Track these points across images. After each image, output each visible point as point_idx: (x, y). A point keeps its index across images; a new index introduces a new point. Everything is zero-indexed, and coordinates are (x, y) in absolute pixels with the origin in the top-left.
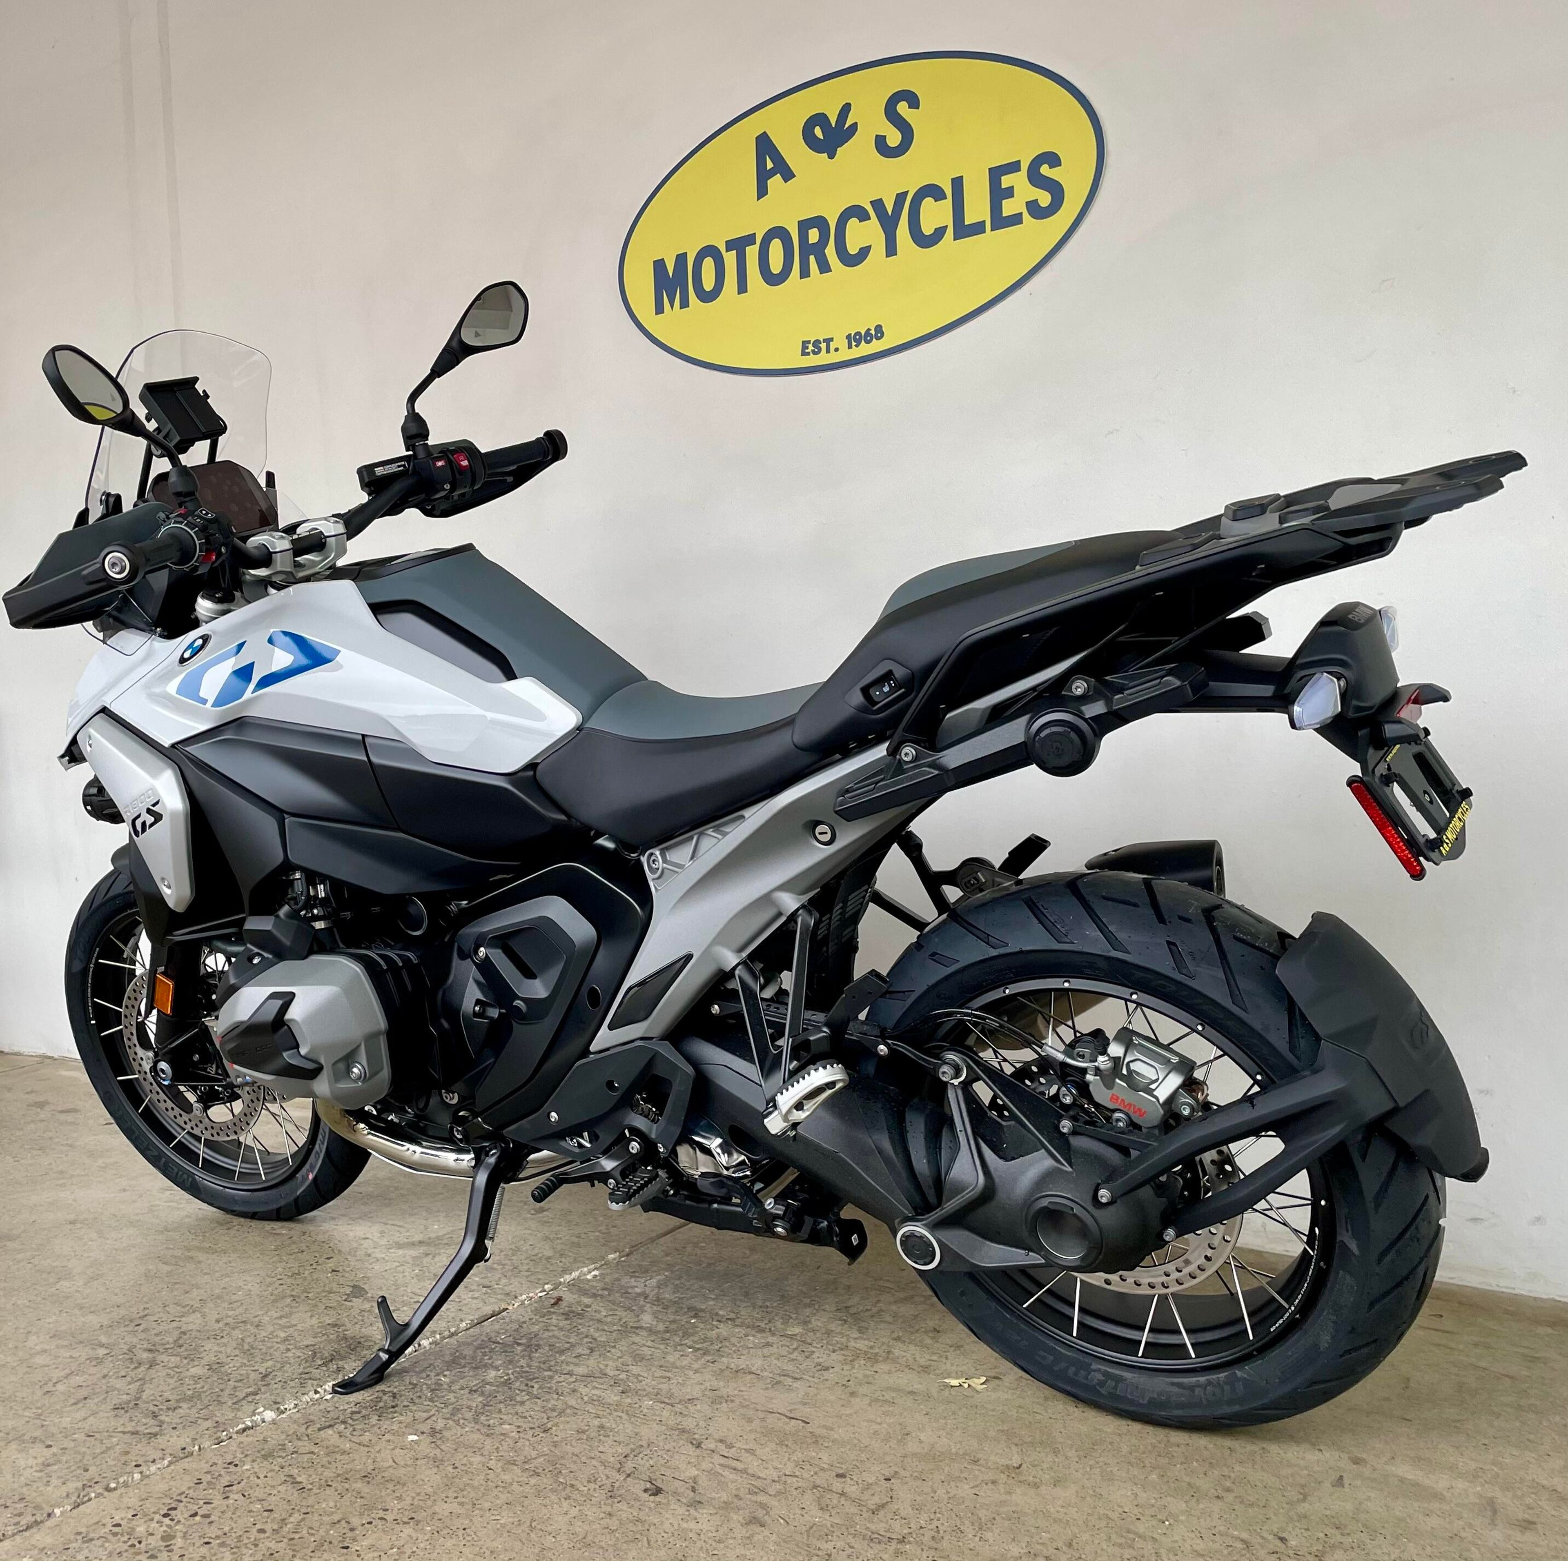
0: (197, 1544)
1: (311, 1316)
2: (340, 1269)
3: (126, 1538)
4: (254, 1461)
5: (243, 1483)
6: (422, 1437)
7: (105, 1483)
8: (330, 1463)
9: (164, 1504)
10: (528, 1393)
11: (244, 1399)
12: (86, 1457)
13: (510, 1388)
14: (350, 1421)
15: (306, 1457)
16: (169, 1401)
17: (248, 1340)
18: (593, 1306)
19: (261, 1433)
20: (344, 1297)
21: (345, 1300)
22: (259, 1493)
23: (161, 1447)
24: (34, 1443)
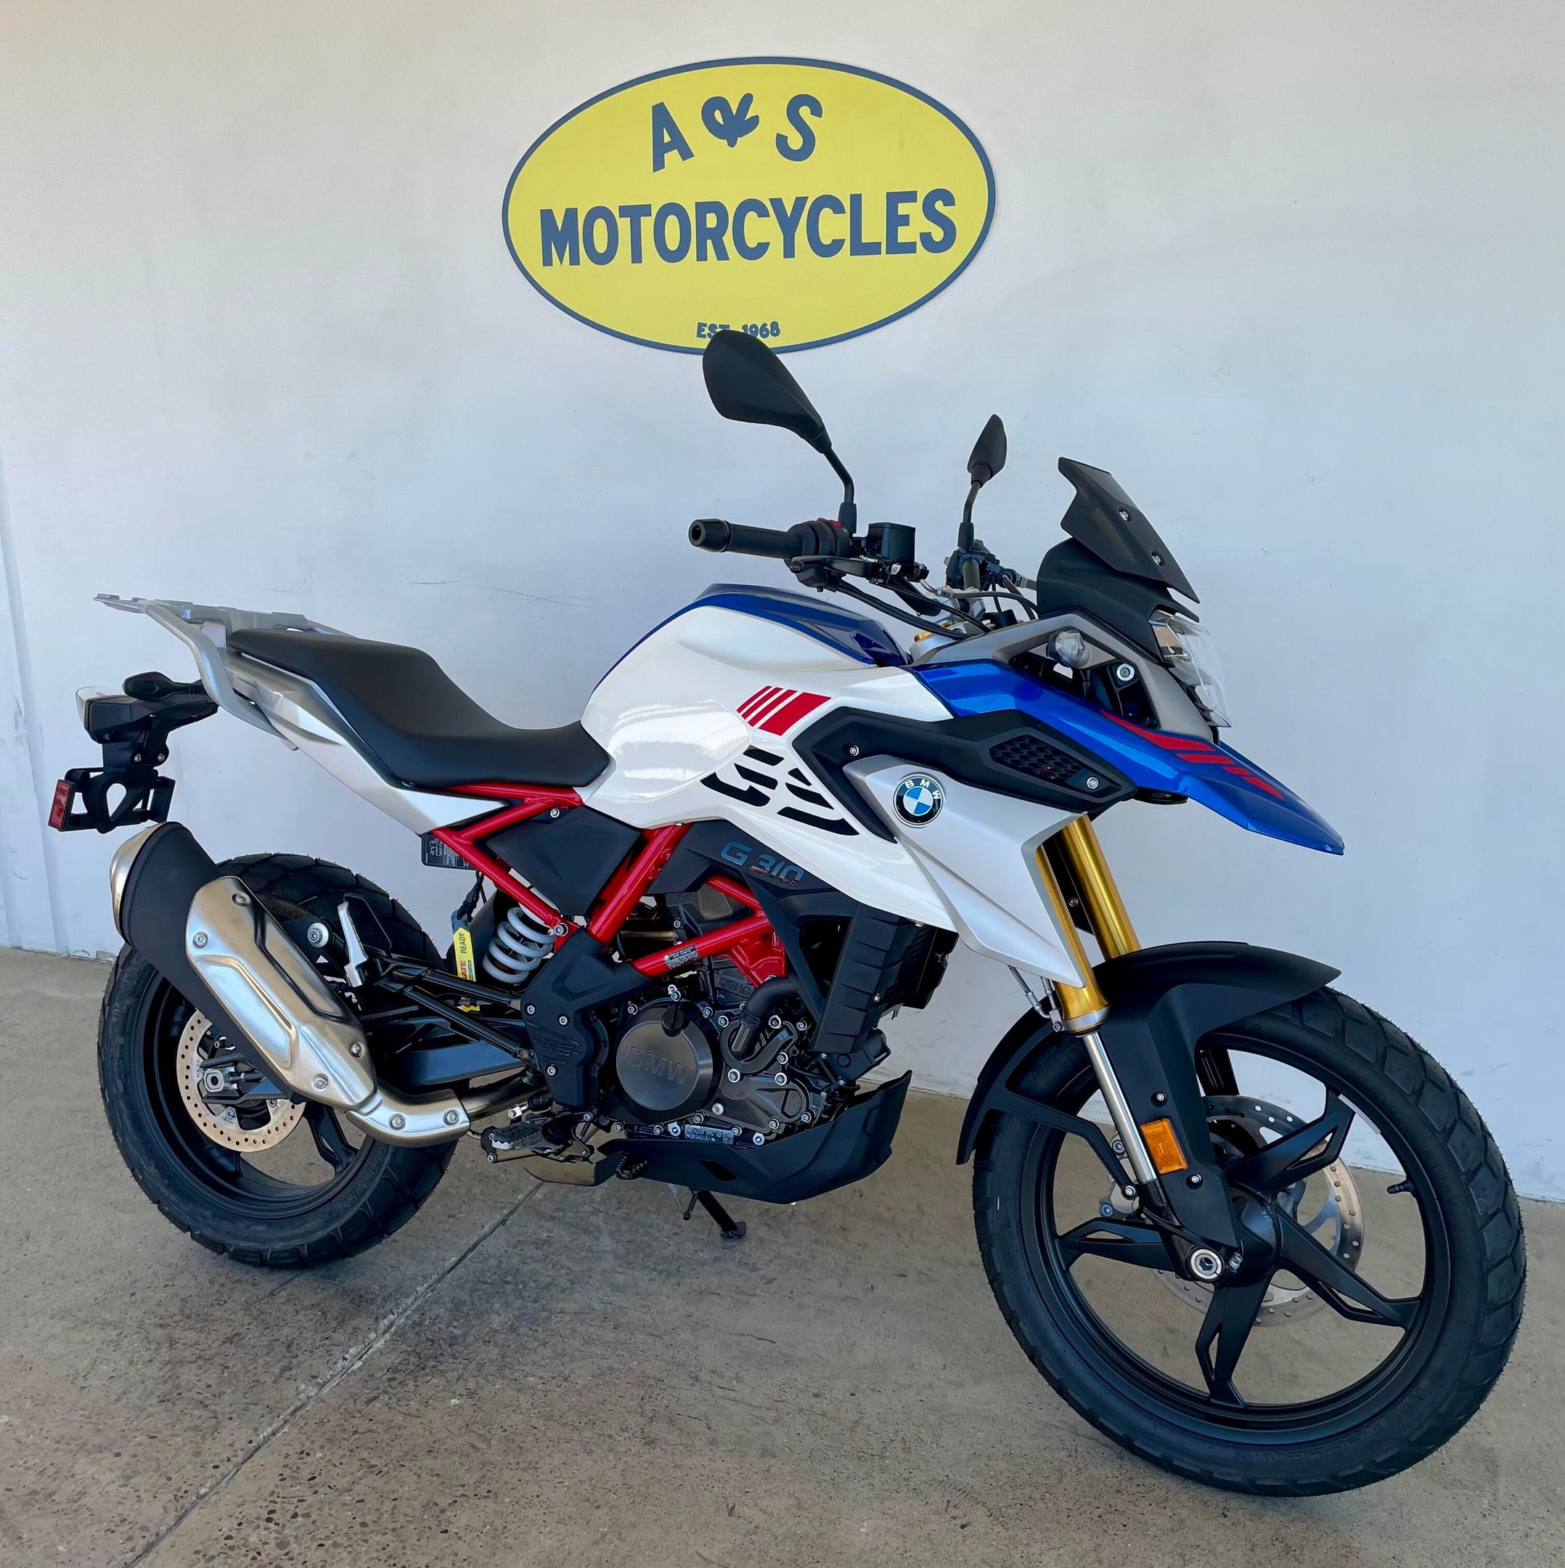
0: (313, 1547)
3: (243, 1551)
4: (322, 1447)
5: (323, 1472)
6: (463, 1401)
7: (195, 1491)
8: (392, 1440)
9: (261, 1507)
10: (535, 1339)
11: (281, 1376)
12: (163, 1463)
13: (519, 1335)
14: (390, 1390)
15: (369, 1436)
16: (209, 1386)
18: (555, 1231)
19: (315, 1414)
22: (343, 1483)
23: (228, 1443)
24: (101, 1452)
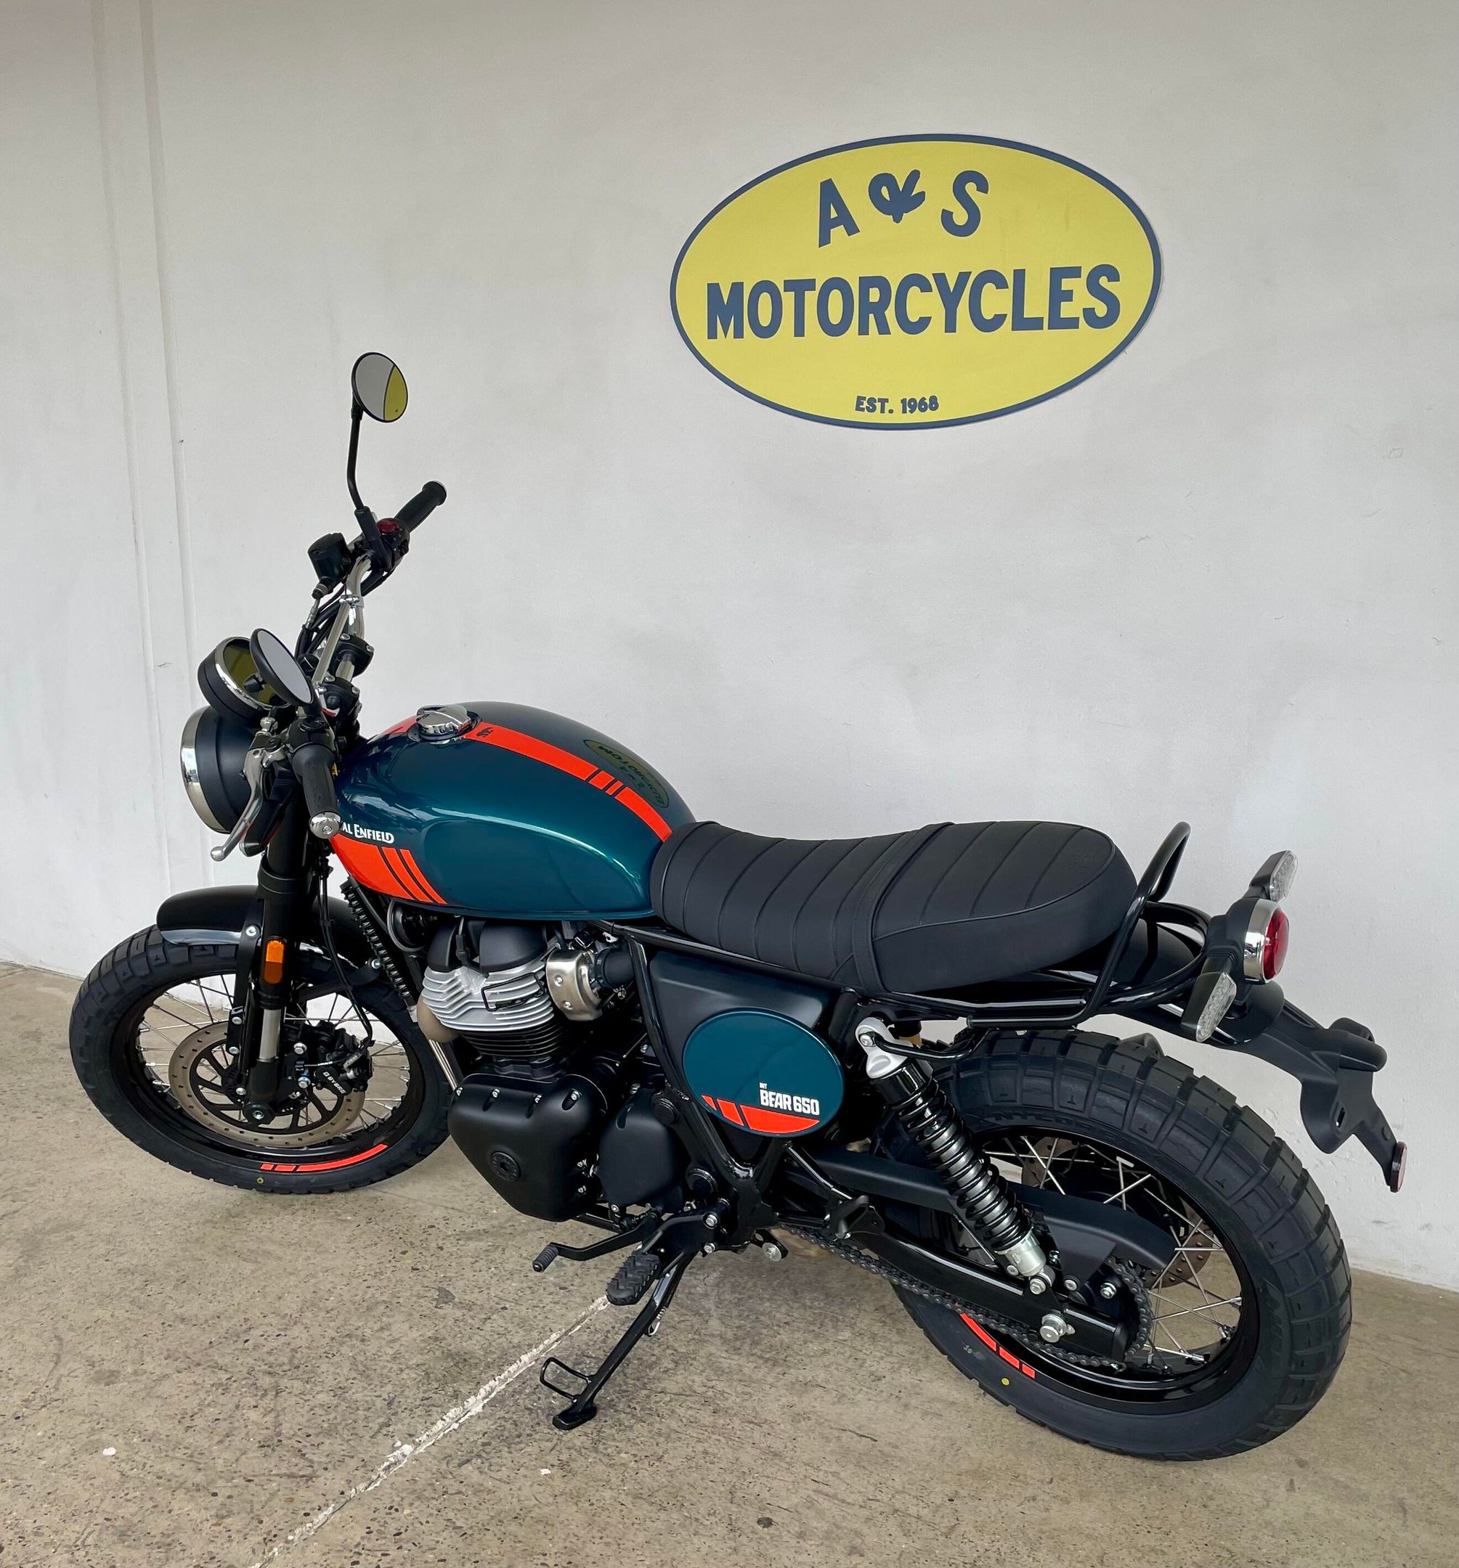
1: (411, 1327)
2: (420, 1267)
4: (411, 1504)
5: (409, 1529)
6: (553, 1471)
7: (284, 1536)
8: (480, 1504)
9: (345, 1558)
10: (633, 1418)
11: (378, 1432)
12: (257, 1506)
13: (616, 1411)
14: (484, 1455)
15: (457, 1497)
16: (309, 1436)
17: (361, 1358)
19: (408, 1472)
20: (435, 1303)
21: (436, 1307)
22: (427, 1541)
23: (321, 1491)
24: (198, 1490)
